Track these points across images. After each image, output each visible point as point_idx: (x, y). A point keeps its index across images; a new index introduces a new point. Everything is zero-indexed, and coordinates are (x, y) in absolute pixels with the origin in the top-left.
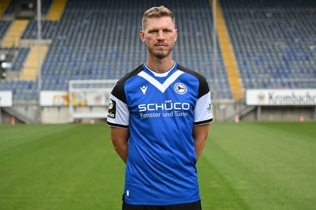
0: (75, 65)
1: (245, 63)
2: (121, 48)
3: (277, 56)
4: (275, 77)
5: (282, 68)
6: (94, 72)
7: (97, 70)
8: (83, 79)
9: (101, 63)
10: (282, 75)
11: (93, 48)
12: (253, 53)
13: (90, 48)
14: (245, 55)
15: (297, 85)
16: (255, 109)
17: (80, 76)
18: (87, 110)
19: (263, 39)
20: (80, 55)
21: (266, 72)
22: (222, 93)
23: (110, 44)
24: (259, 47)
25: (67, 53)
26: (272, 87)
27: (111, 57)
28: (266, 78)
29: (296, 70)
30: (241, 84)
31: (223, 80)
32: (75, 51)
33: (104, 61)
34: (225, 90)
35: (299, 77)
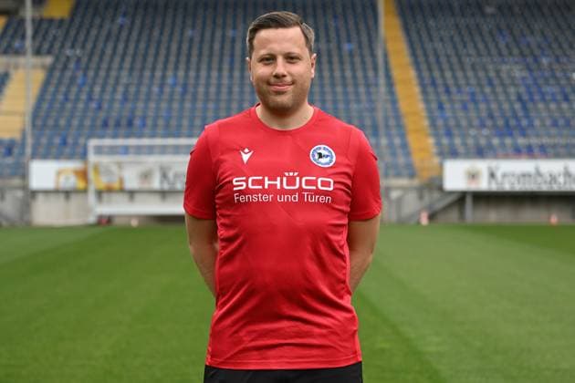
0: (100, 108)
1: (441, 107)
2: (192, 74)
3: (506, 93)
4: (501, 135)
5: (516, 117)
6: (137, 122)
7: (144, 118)
8: (115, 136)
9: (152, 105)
10: (516, 132)
11: (136, 74)
12: (458, 87)
13: (130, 74)
14: (441, 89)
15: (545, 152)
16: (461, 198)
17: (110, 131)
18: (125, 198)
19: (478, 60)
20: (109, 89)
21: (483, 125)
22: (395, 166)
23: (171, 66)
24: (470, 74)
25: (84, 84)
26: (496, 156)
27: (172, 94)
28: (483, 136)
29: (542, 120)
30: (434, 150)
31: (397, 141)
32: (100, 81)
33: (159, 101)
34: (401, 160)
35: (549, 136)
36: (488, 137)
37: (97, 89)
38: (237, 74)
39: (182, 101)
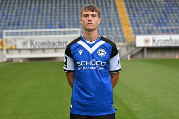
0: (7, 18)
1: (134, 16)
2: (41, 5)
3: (158, 10)
4: (157, 26)
5: (162, 19)
6: (21, 23)
7: (24, 22)
8: (13, 29)
9: (27, 17)
10: (162, 25)
11: (20, 5)
12: (141, 8)
13: (18, 6)
14: (134, 9)
15: (173, 32)
16: (143, 49)
17: (11, 27)
18: (17, 52)
20: (10, 11)
21: (150, 22)
22: (118, 38)
23: (33, 2)
24: (145, 3)
25: (1, 9)
26: (155, 34)
27: (34, 12)
28: (150, 26)
29: (172, 20)
30: (132, 32)
31: (118, 29)
32: (7, 8)
33: (29, 15)
34: (120, 36)
35: (175, 26)
36: (152, 27)
37: (6, 11)
38: (58, 4)
39: (38, 15)
